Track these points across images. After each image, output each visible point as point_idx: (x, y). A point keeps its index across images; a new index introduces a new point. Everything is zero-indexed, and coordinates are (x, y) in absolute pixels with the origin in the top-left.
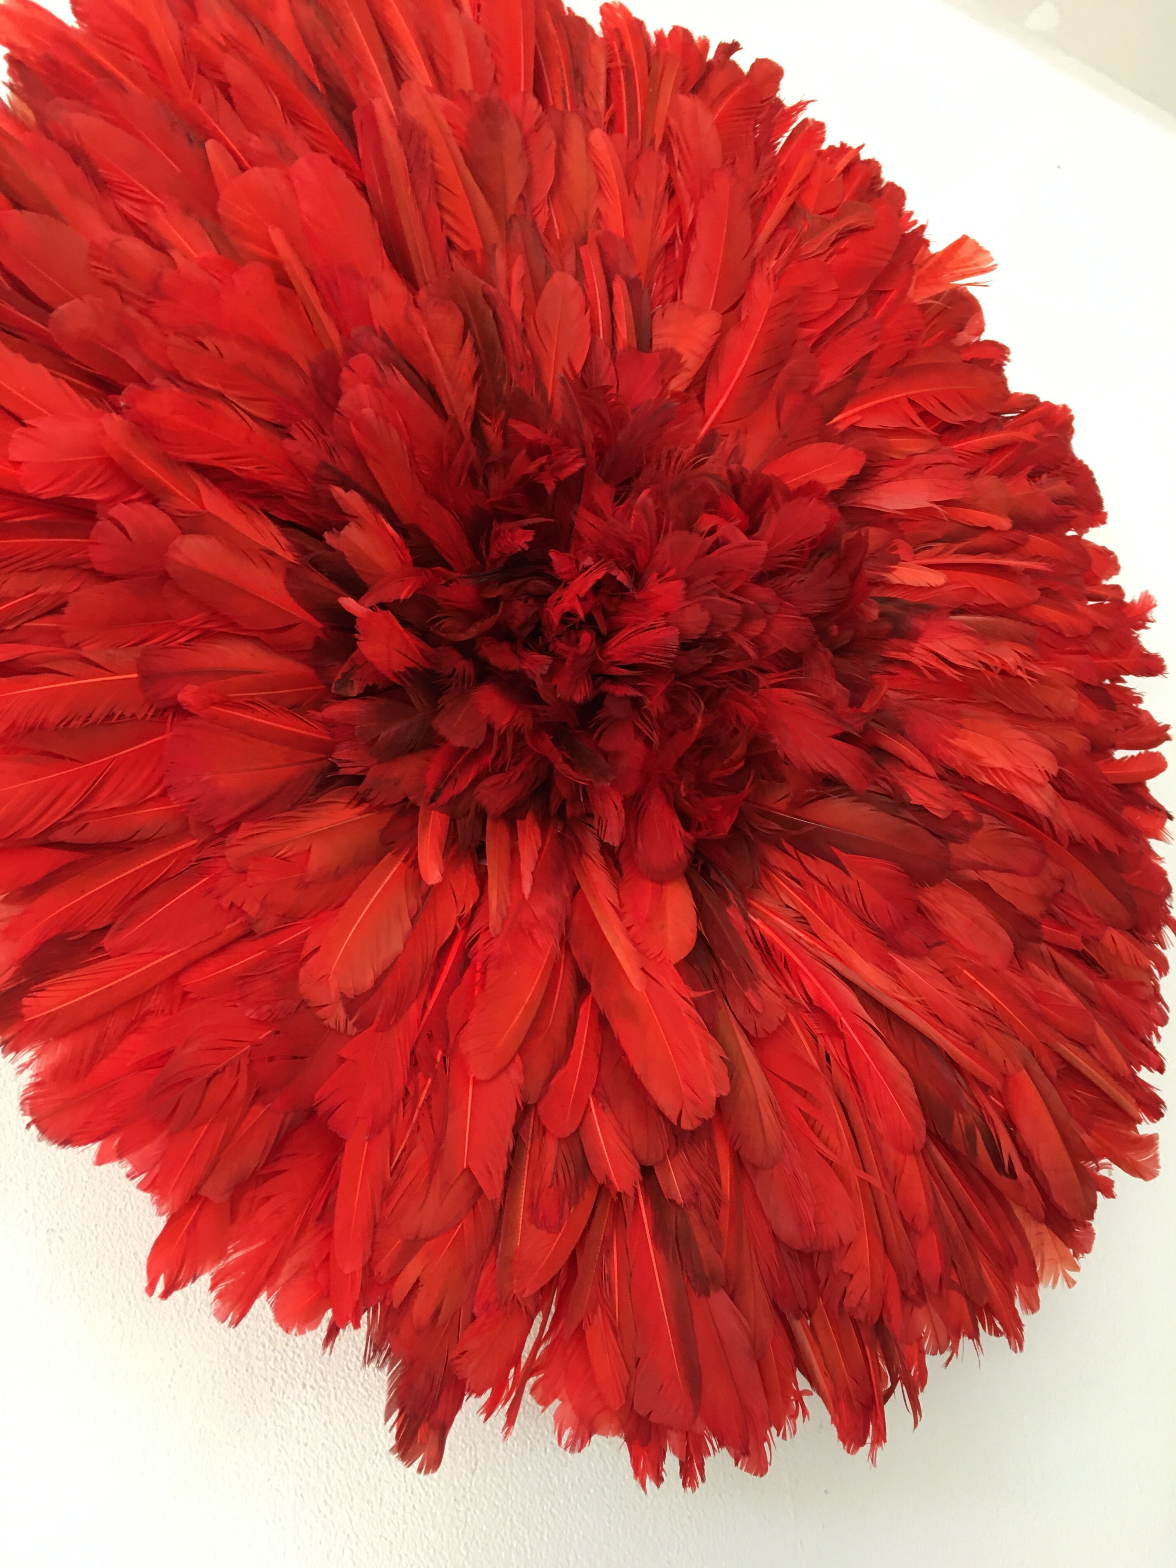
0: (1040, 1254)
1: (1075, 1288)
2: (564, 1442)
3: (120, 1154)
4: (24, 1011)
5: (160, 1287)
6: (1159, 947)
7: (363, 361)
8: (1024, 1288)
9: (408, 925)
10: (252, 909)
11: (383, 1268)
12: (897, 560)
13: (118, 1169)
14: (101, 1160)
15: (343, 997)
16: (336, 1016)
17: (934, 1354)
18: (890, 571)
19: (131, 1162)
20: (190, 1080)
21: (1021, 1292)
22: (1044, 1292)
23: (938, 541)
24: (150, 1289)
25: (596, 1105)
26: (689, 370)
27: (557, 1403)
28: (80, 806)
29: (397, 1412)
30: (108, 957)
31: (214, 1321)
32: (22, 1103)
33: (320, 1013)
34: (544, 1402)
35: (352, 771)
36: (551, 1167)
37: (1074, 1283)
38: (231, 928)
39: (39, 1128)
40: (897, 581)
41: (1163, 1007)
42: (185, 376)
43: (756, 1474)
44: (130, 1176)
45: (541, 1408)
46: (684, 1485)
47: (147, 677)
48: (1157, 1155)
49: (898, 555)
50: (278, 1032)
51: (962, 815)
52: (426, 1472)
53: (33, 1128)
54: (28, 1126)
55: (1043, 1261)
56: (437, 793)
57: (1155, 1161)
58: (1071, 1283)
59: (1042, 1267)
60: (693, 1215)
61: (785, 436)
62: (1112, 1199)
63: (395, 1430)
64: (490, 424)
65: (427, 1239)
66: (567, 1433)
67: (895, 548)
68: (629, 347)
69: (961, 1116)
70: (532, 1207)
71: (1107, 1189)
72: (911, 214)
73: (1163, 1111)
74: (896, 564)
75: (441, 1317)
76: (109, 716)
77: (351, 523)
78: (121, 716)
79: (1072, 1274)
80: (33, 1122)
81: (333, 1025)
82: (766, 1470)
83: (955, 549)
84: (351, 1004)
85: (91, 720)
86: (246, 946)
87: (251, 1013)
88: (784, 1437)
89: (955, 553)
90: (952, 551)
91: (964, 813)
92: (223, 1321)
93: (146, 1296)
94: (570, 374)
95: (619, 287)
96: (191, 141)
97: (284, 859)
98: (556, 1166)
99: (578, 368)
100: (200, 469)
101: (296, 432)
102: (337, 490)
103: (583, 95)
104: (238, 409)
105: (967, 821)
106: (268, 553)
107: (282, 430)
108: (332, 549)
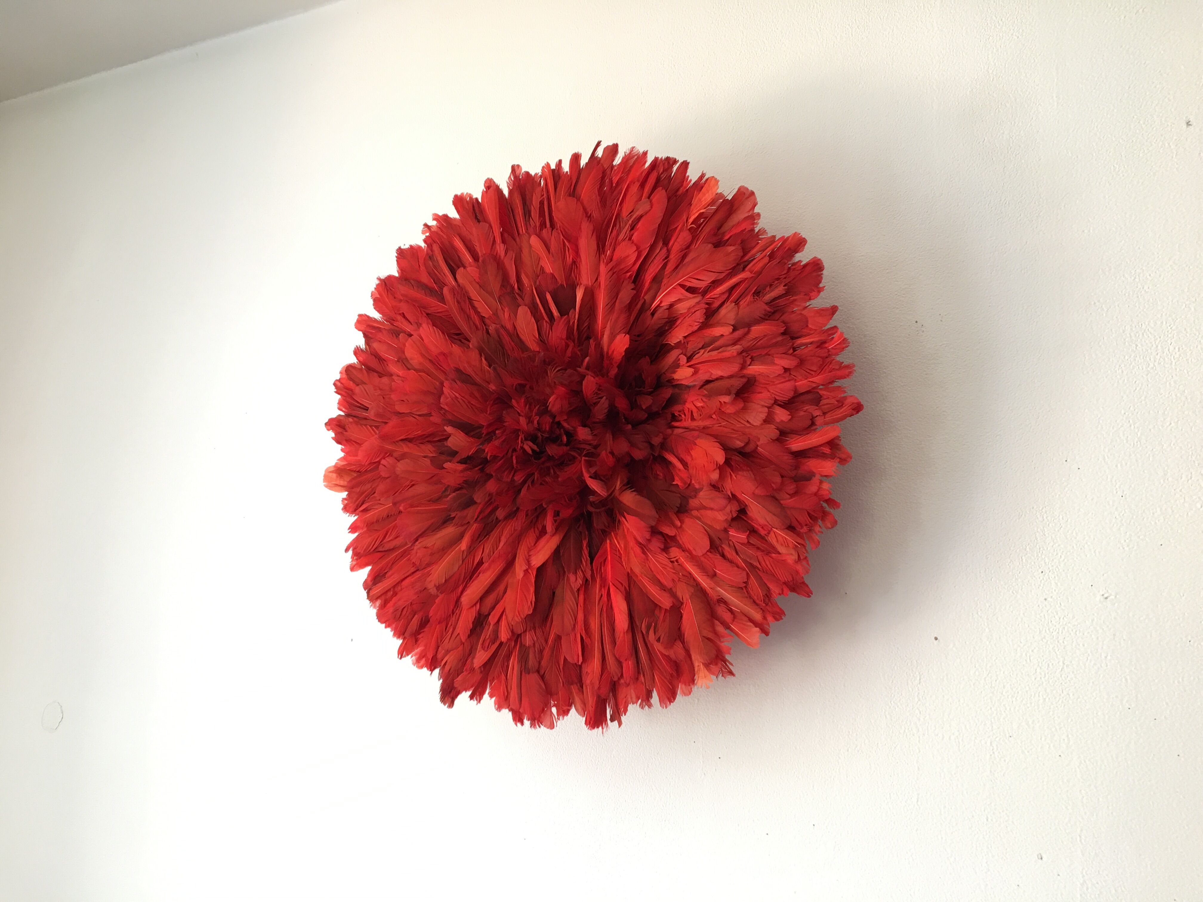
5: (400, 656)
8: (683, 686)
10: (418, 563)
14: (386, 627)
15: (436, 586)
20: (398, 610)
21: (681, 688)
22: (695, 689)
23: (700, 349)
28: (380, 542)
31: (413, 666)
38: (413, 570)
43: (548, 728)
46: (531, 727)
47: (395, 504)
49: (680, 363)
50: (419, 596)
52: (449, 707)
55: (698, 677)
58: (708, 687)
59: (698, 680)
63: (439, 696)
68: (558, 317)
72: (688, 176)
73: (783, 617)
74: (678, 368)
76: (388, 516)
77: (450, 437)
78: (391, 515)
82: (553, 728)
83: (708, 351)
84: (438, 588)
85: (383, 519)
86: (418, 572)
87: (414, 592)
89: (708, 352)
90: (707, 352)
92: (415, 666)
94: (536, 340)
95: (548, 296)
97: (428, 547)
100: (402, 440)
101: (433, 414)
102: (445, 428)
103: (529, 223)
104: (414, 416)
105: (696, 488)
106: (425, 457)
107: (430, 415)
108: (447, 446)
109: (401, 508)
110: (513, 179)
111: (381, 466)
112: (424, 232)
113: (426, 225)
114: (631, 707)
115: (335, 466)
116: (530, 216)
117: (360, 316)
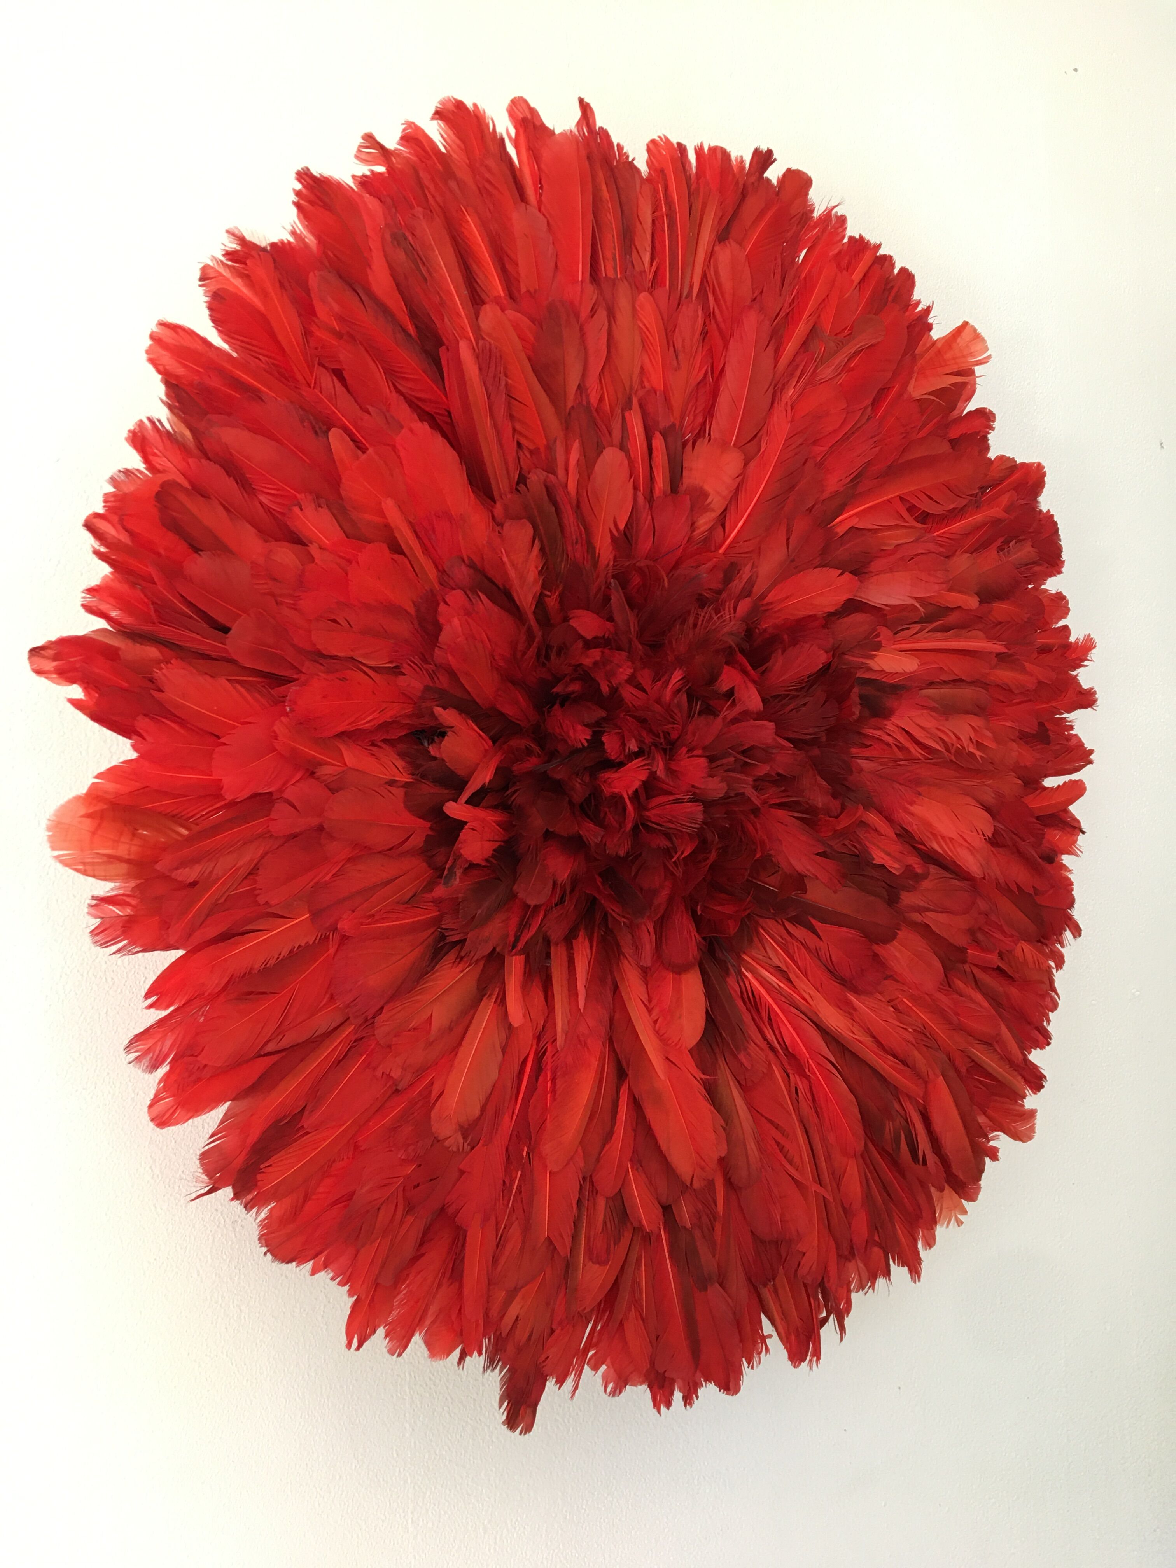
0: (940, 1205)
1: (962, 1227)
2: (609, 1390)
3: (325, 1266)
4: (259, 1183)
5: (355, 1342)
6: (1059, 946)
7: (456, 597)
8: (925, 1231)
9: (500, 1055)
10: (396, 1074)
11: (494, 1312)
12: (878, 647)
13: (324, 1276)
14: (314, 1272)
15: (461, 1127)
16: (455, 1141)
17: (858, 1291)
18: (872, 657)
19: (333, 1271)
20: (367, 1212)
21: (923, 1235)
22: (940, 1231)
23: (916, 623)
24: (349, 1345)
25: (632, 1168)
26: (714, 511)
27: (604, 1368)
28: (280, 1025)
29: (506, 1403)
30: (307, 1133)
32: (259, 1239)
33: (446, 1144)
34: (595, 1368)
35: (456, 938)
36: (601, 1218)
37: (962, 1223)
38: (384, 1091)
39: (272, 1254)
40: (877, 668)
41: (1056, 996)
42: (325, 653)
44: (333, 1279)
45: (594, 1372)
46: (685, 1404)
47: (316, 915)
48: (1034, 1124)
49: (880, 642)
50: (420, 1165)
51: (914, 868)
52: (525, 1434)
53: (268, 1254)
54: (265, 1254)
55: (941, 1209)
56: (517, 939)
57: (1032, 1129)
58: (960, 1223)
59: (940, 1214)
60: (697, 1233)
61: (793, 561)
62: (997, 1162)
63: (506, 1414)
64: (550, 597)
65: (522, 1287)
66: (611, 1386)
67: (878, 636)
68: (665, 493)
69: (891, 1123)
70: (589, 1250)
71: (994, 1154)
73: (1044, 1084)
74: (878, 650)
75: (533, 1338)
76: (292, 950)
77: (449, 734)
78: (299, 947)
79: (962, 1217)
80: (268, 1251)
81: (455, 1149)
82: (739, 1391)
83: (929, 629)
84: (466, 1131)
85: (281, 957)
86: (394, 1101)
87: (402, 1155)
88: (752, 1368)
89: (928, 632)
91: (916, 866)
92: (394, 1353)
93: (347, 1350)
94: (615, 532)
95: (658, 442)
96: (316, 433)
97: (414, 1029)
98: (605, 1216)
99: (622, 527)
100: (342, 735)
101: (406, 669)
102: (438, 710)
103: (631, 257)
104: (364, 668)
105: (917, 873)
106: (392, 783)
107: (397, 671)
108: (435, 758)
109: (344, 925)
110: (586, 134)
111: (279, 806)
112: (363, 156)
113: (369, 138)
114: (854, 1296)
115: (94, 795)
116: (632, 241)
117: (163, 324)
